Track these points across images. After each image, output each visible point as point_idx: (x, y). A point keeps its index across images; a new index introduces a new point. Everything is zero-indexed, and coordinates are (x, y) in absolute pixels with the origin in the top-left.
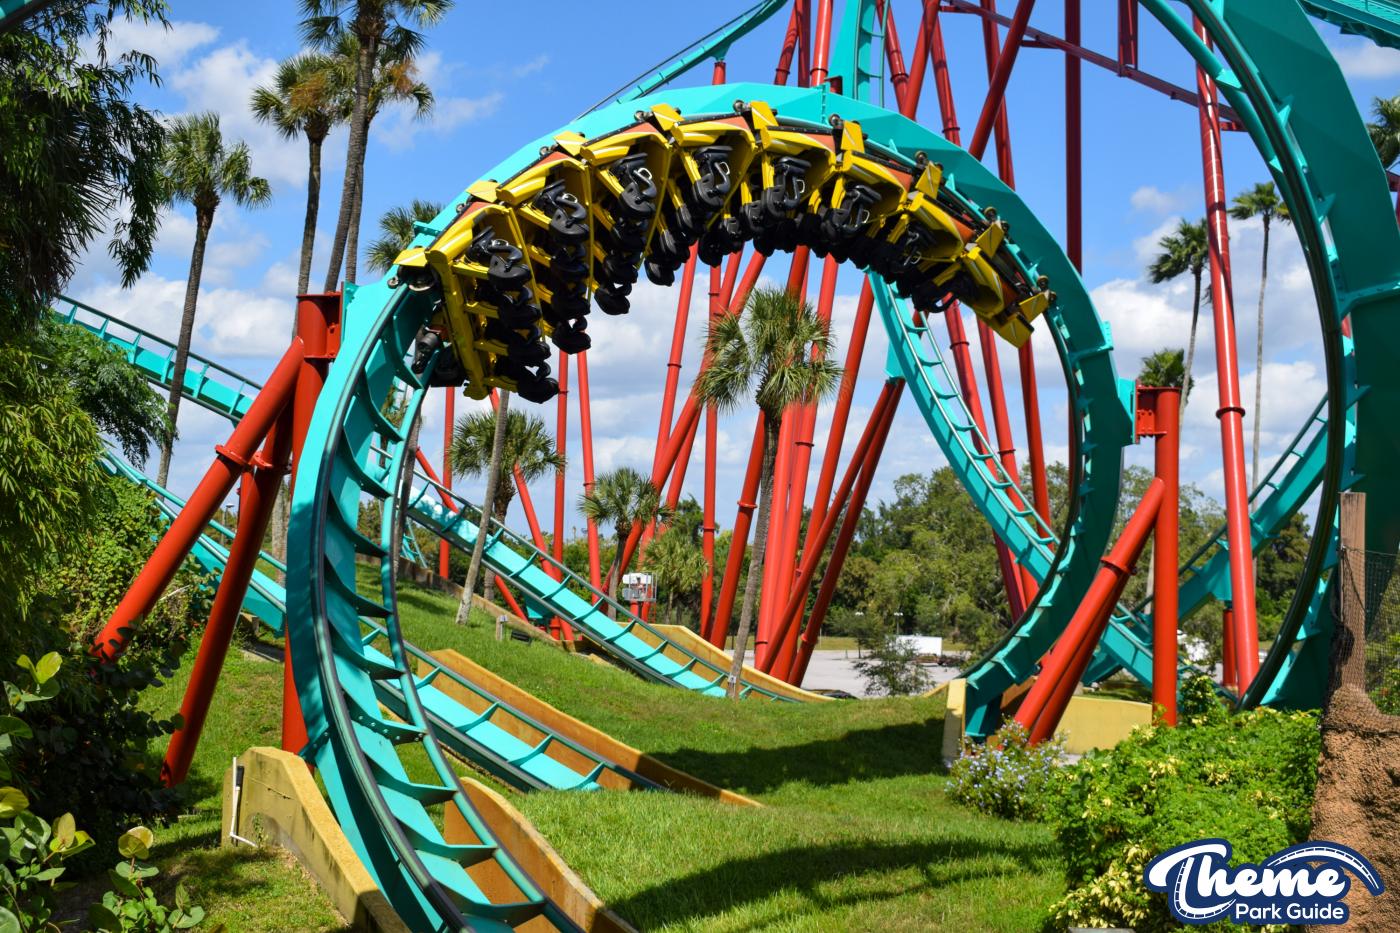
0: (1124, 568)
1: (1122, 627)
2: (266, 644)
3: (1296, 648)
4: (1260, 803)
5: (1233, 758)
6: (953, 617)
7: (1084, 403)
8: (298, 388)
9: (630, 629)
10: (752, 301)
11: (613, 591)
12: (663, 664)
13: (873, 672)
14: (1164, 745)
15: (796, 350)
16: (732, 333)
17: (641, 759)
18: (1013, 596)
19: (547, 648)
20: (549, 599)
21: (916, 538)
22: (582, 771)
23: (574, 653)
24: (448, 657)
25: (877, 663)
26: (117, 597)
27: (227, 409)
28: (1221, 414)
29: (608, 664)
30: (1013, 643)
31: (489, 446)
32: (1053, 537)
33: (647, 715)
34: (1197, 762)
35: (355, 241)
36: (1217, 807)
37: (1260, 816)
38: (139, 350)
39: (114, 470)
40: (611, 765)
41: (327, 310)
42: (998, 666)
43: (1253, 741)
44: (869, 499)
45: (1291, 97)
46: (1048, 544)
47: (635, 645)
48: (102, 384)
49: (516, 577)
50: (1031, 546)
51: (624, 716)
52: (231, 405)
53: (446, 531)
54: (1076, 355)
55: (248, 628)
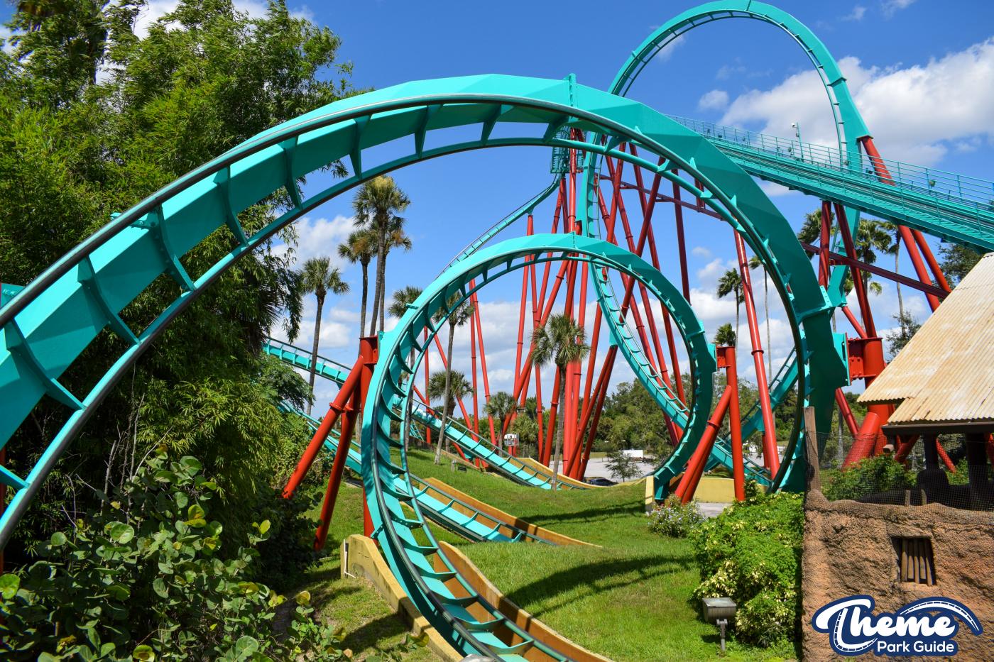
0: (717, 425)
1: (720, 447)
2: (355, 479)
3: (792, 462)
4: (781, 539)
5: (768, 519)
6: (647, 441)
7: (694, 355)
8: (362, 376)
9: (508, 461)
10: (549, 320)
11: (500, 444)
12: (524, 475)
13: (614, 468)
14: (738, 515)
15: (570, 340)
16: (543, 334)
17: (517, 521)
18: (672, 432)
19: (474, 472)
20: (473, 450)
21: (628, 409)
22: (491, 527)
23: (485, 472)
24: (432, 481)
25: (616, 464)
26: (293, 464)
27: (334, 378)
28: (754, 353)
29: (500, 476)
30: (672, 459)
31: (443, 385)
32: (686, 409)
33: (518, 501)
34: (752, 522)
35: (382, 306)
36: (762, 543)
37: (781, 546)
38: (297, 356)
39: (289, 410)
40: (504, 523)
41: (372, 343)
42: (667, 469)
43: (776, 511)
44: (607, 392)
45: (768, 235)
46: (684, 412)
47: (511, 468)
48: (284, 381)
49: (459, 441)
50: (677, 413)
51: (508, 501)
52: (336, 376)
53: (429, 424)
54: (689, 336)
55: (348, 473)
